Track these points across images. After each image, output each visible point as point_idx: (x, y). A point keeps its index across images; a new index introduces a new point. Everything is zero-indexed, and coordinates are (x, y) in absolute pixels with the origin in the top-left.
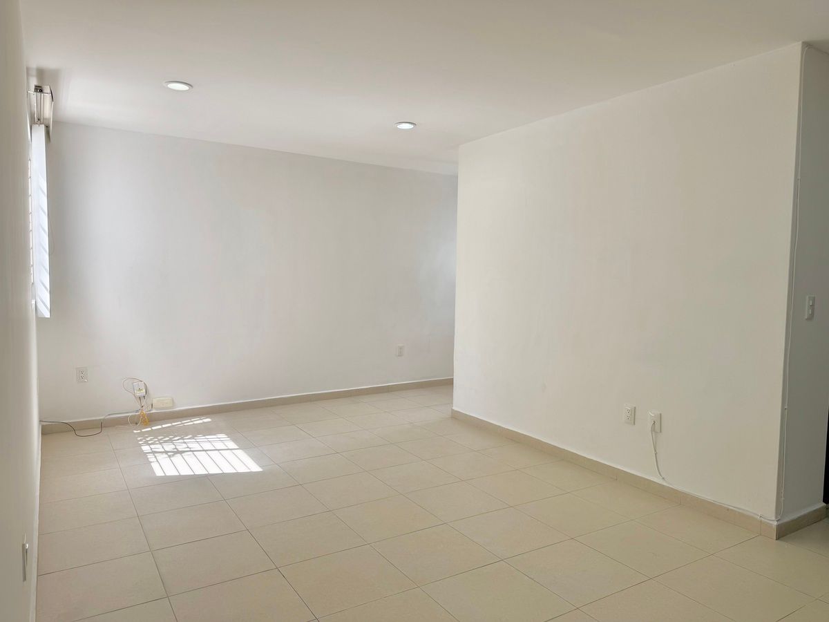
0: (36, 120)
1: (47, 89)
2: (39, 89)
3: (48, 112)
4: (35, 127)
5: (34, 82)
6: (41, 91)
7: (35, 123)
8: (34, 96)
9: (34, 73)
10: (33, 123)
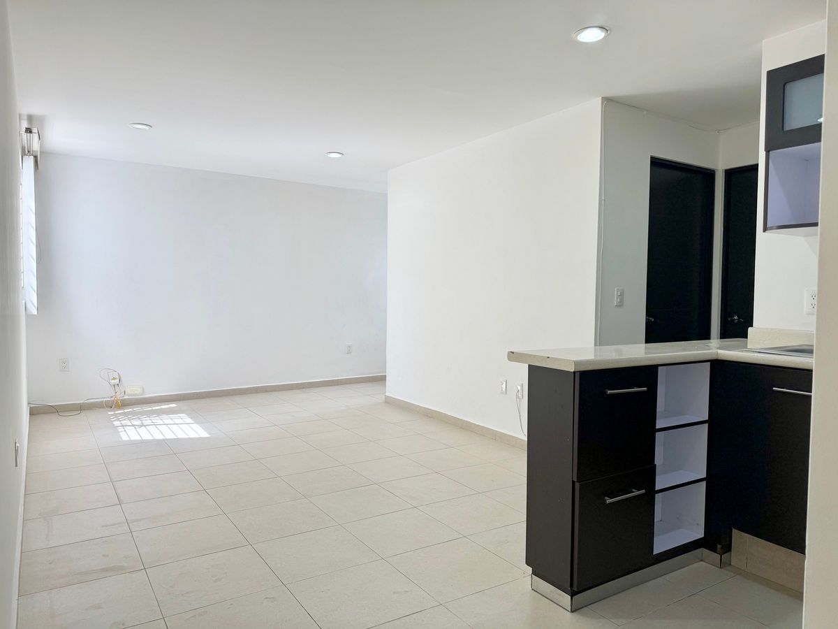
0: (27, 152)
1: (35, 130)
2: (29, 131)
3: (36, 146)
4: (25, 157)
5: (25, 125)
6: (31, 132)
7: (25, 155)
8: (25, 136)
9: (25, 117)
10: (24, 154)
